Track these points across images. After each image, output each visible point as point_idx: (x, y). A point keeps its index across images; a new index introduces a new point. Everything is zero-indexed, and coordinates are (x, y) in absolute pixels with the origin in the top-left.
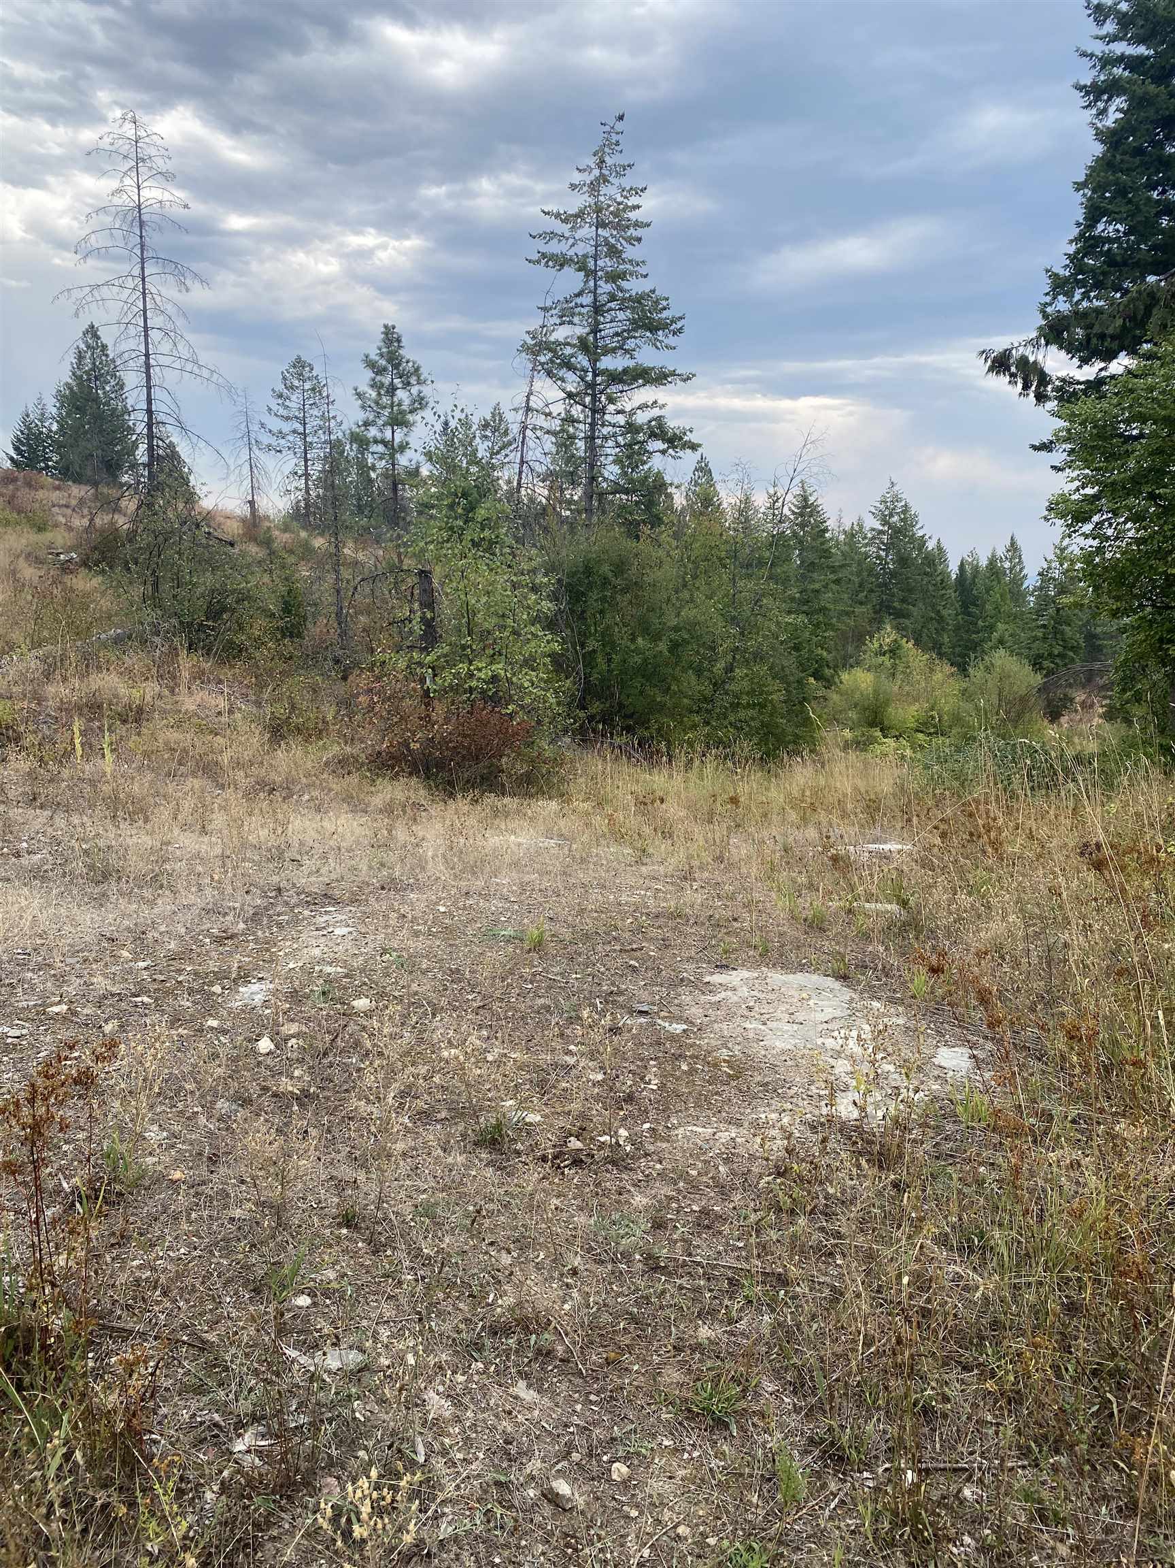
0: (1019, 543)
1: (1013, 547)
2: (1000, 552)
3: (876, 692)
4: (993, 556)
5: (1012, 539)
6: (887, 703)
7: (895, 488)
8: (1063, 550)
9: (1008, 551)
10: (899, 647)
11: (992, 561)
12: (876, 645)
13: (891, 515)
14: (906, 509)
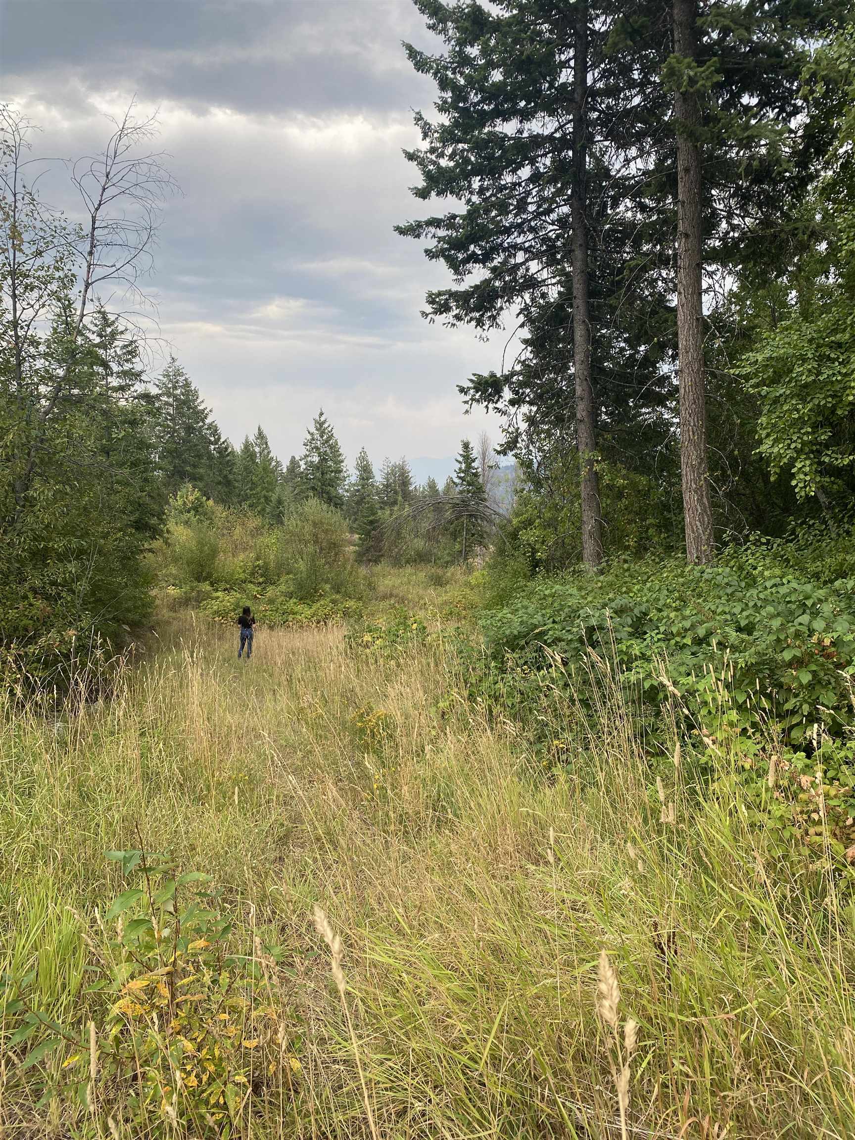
0: (265, 432)
1: (261, 436)
2: (252, 439)
3: (201, 543)
4: (247, 441)
5: (259, 429)
6: (214, 552)
7: (177, 364)
8: (321, 424)
9: (257, 438)
10: (201, 505)
11: (247, 446)
12: (180, 502)
13: (175, 388)
14: (187, 384)
